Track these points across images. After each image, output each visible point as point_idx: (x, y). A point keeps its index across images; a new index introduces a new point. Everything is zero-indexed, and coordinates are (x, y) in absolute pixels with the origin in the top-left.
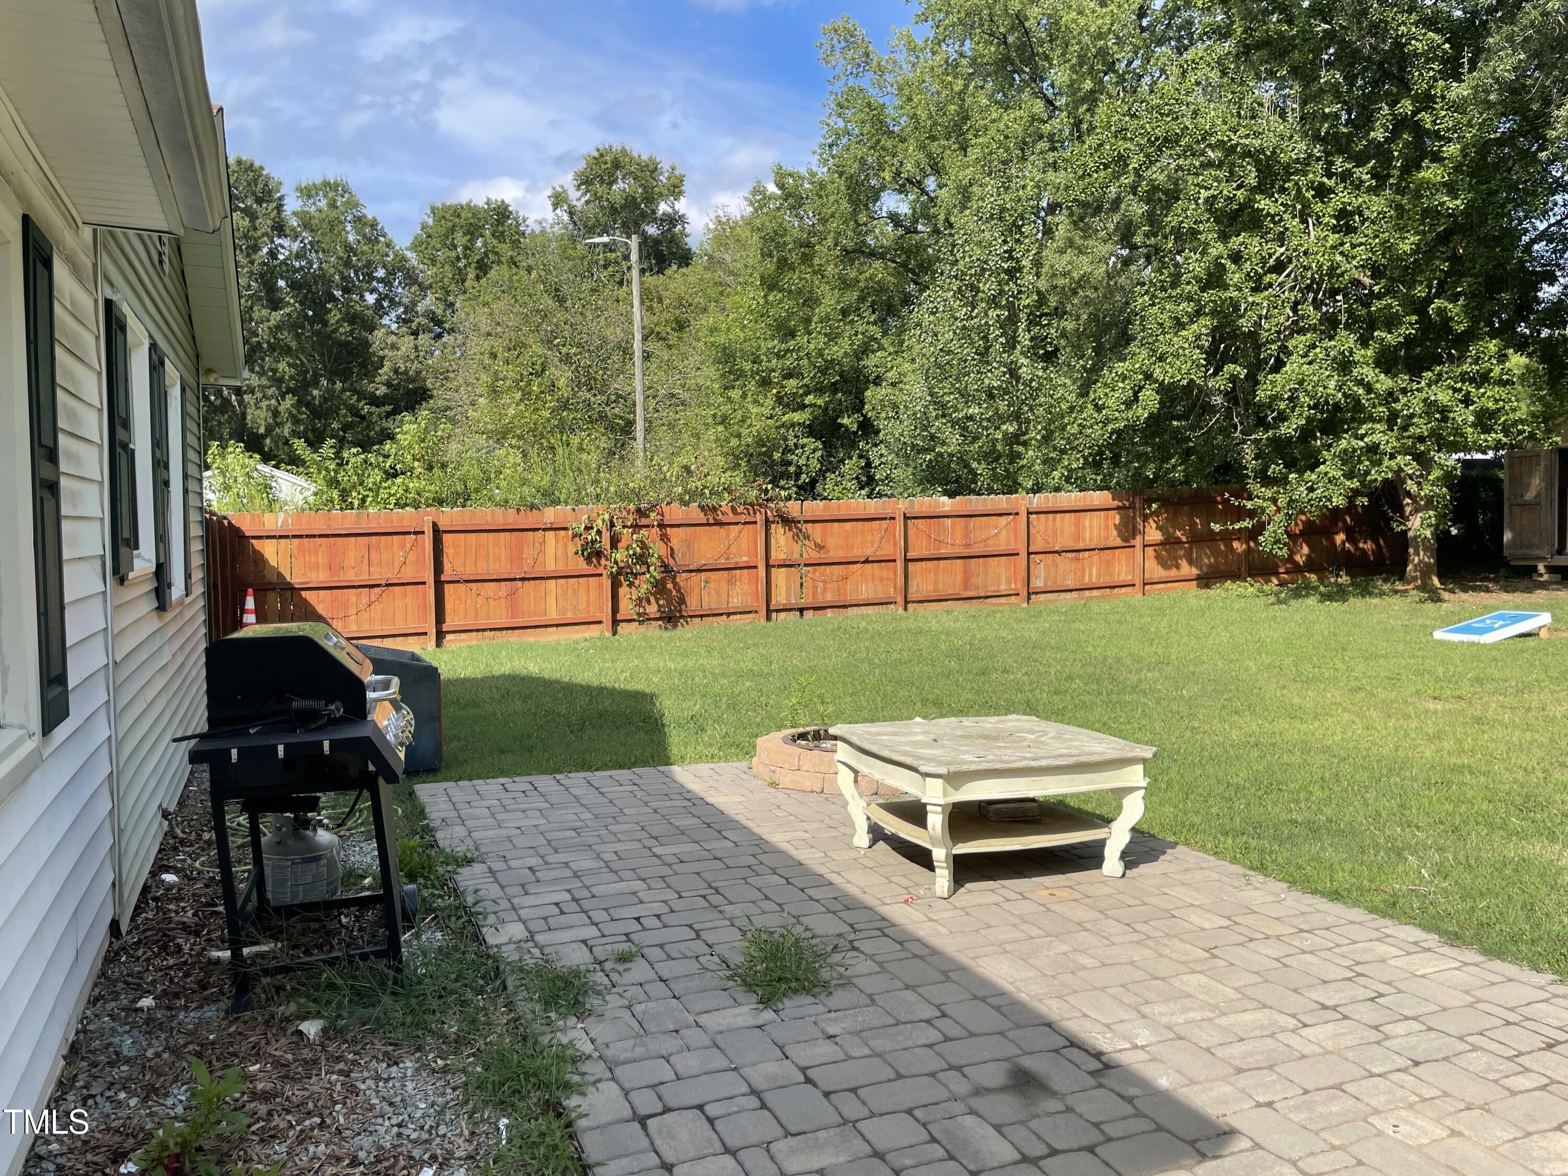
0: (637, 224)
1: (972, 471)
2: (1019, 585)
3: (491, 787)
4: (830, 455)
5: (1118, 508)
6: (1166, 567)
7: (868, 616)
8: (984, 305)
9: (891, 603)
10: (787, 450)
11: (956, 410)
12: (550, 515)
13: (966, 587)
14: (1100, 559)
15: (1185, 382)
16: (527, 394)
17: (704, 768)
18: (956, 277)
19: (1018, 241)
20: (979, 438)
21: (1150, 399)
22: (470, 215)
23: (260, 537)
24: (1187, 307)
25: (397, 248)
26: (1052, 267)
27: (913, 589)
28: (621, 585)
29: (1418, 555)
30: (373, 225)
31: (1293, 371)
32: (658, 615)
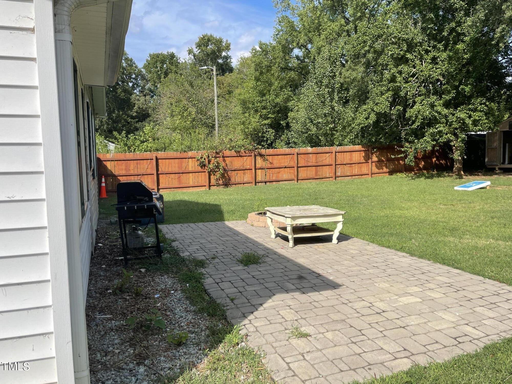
0: (216, 59)
1: (320, 140)
2: (333, 175)
3: (178, 226)
4: (277, 134)
5: (364, 151)
6: (379, 169)
7: (286, 184)
8: (324, 87)
9: (293, 180)
10: (263, 133)
11: (315, 120)
12: (190, 154)
13: (316, 175)
14: (358, 167)
15: (383, 112)
16: (182, 116)
17: (234, 222)
18: (315, 78)
19: (335, 67)
20: (322, 129)
21: (373, 117)
22: (162, 57)
23: (106, 161)
24: (384, 88)
25: (139, 68)
26: (344, 75)
27: (300, 176)
28: (211, 175)
29: (457, 165)
30: (131, 60)
31: (416, 108)
32: (222, 184)
